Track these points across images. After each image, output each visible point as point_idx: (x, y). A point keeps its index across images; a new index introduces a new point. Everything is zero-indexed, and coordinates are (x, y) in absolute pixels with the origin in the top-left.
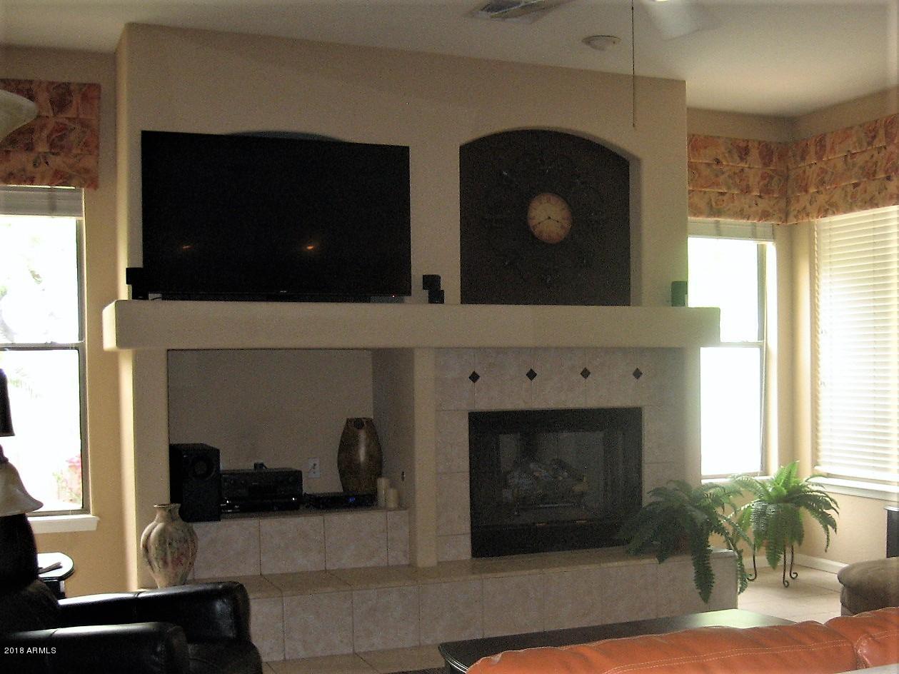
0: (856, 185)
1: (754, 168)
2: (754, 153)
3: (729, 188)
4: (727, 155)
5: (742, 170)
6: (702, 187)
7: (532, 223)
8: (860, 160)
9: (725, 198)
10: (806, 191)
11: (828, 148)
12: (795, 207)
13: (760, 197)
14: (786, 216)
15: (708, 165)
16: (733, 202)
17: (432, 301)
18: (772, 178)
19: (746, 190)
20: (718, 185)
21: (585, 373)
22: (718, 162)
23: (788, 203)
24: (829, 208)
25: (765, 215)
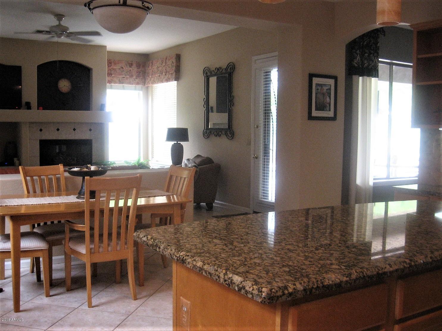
0: (159, 76)
1: (134, 69)
2: (134, 65)
3: (126, 75)
4: (125, 66)
5: (130, 70)
6: (117, 75)
7: (59, 87)
8: (160, 68)
9: (125, 78)
10: (149, 77)
11: (154, 64)
12: (147, 81)
13: (136, 78)
14: (144, 83)
15: (119, 69)
16: (127, 80)
17: (28, 109)
18: (140, 72)
19: (132, 76)
20: (122, 75)
21: (74, 130)
22: (122, 68)
23: (145, 80)
24: (154, 82)
25: (138, 84)
